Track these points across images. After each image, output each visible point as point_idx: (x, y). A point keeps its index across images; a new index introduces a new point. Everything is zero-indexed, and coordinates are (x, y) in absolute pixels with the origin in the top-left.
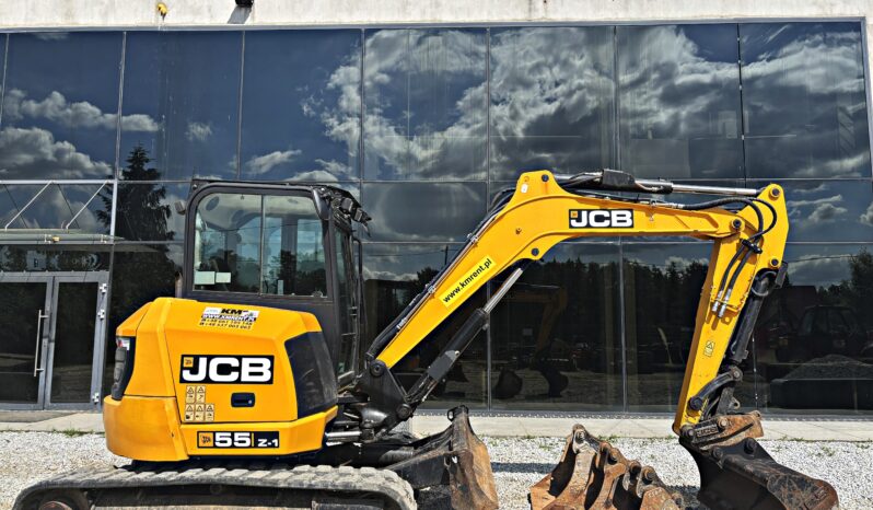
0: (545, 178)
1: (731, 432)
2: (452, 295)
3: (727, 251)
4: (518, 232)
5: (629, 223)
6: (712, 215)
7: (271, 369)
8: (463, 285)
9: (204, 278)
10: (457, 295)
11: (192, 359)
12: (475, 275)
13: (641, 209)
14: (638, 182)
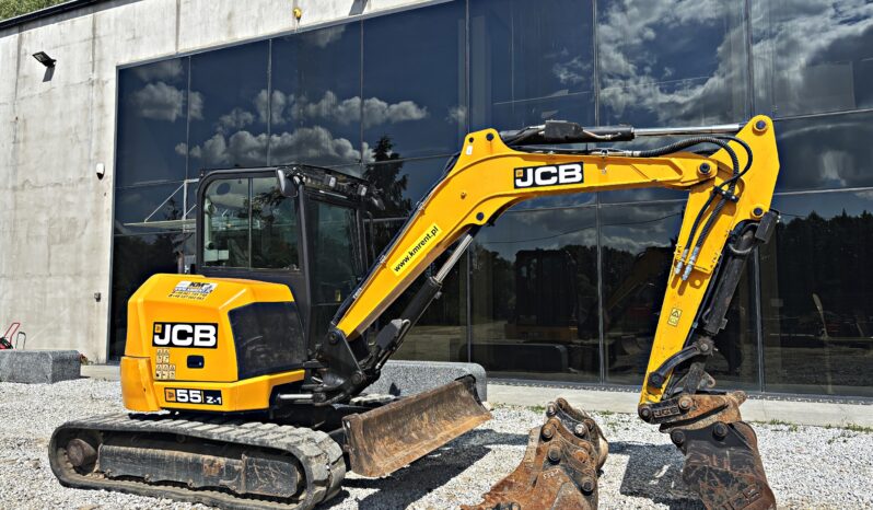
0: (490, 137)
1: (697, 414)
2: (402, 264)
3: (696, 202)
4: (463, 197)
5: (578, 178)
6: (674, 160)
7: (216, 335)
8: (411, 254)
9: (211, 256)
10: (407, 264)
11: (160, 326)
12: (423, 243)
13: (591, 161)
14: (587, 131)
